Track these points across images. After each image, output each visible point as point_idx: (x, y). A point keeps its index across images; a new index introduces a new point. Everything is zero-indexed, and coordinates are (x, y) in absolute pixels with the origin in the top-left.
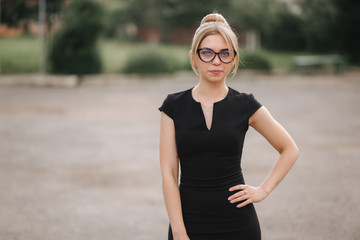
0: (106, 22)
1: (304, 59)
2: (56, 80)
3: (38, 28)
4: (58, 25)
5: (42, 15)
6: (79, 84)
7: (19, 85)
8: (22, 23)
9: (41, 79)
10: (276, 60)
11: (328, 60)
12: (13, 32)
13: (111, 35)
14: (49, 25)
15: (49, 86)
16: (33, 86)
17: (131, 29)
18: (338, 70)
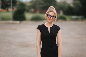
0: (27, 8)
1: (74, 17)
2: (15, 22)
3: (10, 10)
4: (15, 9)
5: (11, 6)
6: (20, 23)
7: (6, 23)
8: (7, 8)
9: (11, 22)
10: (67, 17)
11: (80, 17)
12: (4, 11)
13: (28, 11)
14: (13, 9)
15: (13, 23)
16: (9, 23)
17: (33, 10)
18: (82, 19)
